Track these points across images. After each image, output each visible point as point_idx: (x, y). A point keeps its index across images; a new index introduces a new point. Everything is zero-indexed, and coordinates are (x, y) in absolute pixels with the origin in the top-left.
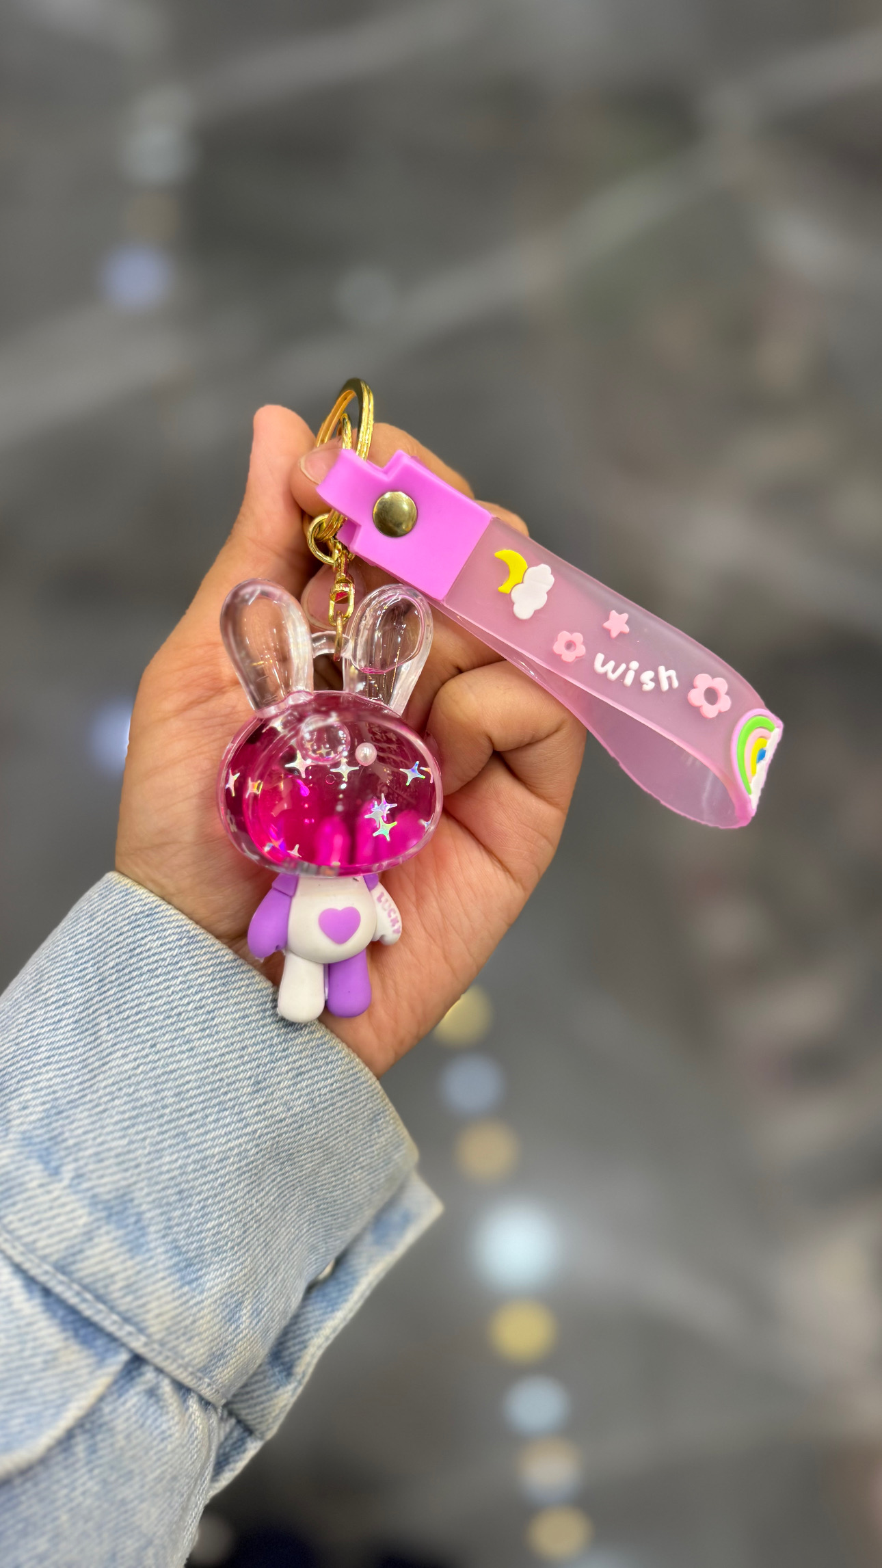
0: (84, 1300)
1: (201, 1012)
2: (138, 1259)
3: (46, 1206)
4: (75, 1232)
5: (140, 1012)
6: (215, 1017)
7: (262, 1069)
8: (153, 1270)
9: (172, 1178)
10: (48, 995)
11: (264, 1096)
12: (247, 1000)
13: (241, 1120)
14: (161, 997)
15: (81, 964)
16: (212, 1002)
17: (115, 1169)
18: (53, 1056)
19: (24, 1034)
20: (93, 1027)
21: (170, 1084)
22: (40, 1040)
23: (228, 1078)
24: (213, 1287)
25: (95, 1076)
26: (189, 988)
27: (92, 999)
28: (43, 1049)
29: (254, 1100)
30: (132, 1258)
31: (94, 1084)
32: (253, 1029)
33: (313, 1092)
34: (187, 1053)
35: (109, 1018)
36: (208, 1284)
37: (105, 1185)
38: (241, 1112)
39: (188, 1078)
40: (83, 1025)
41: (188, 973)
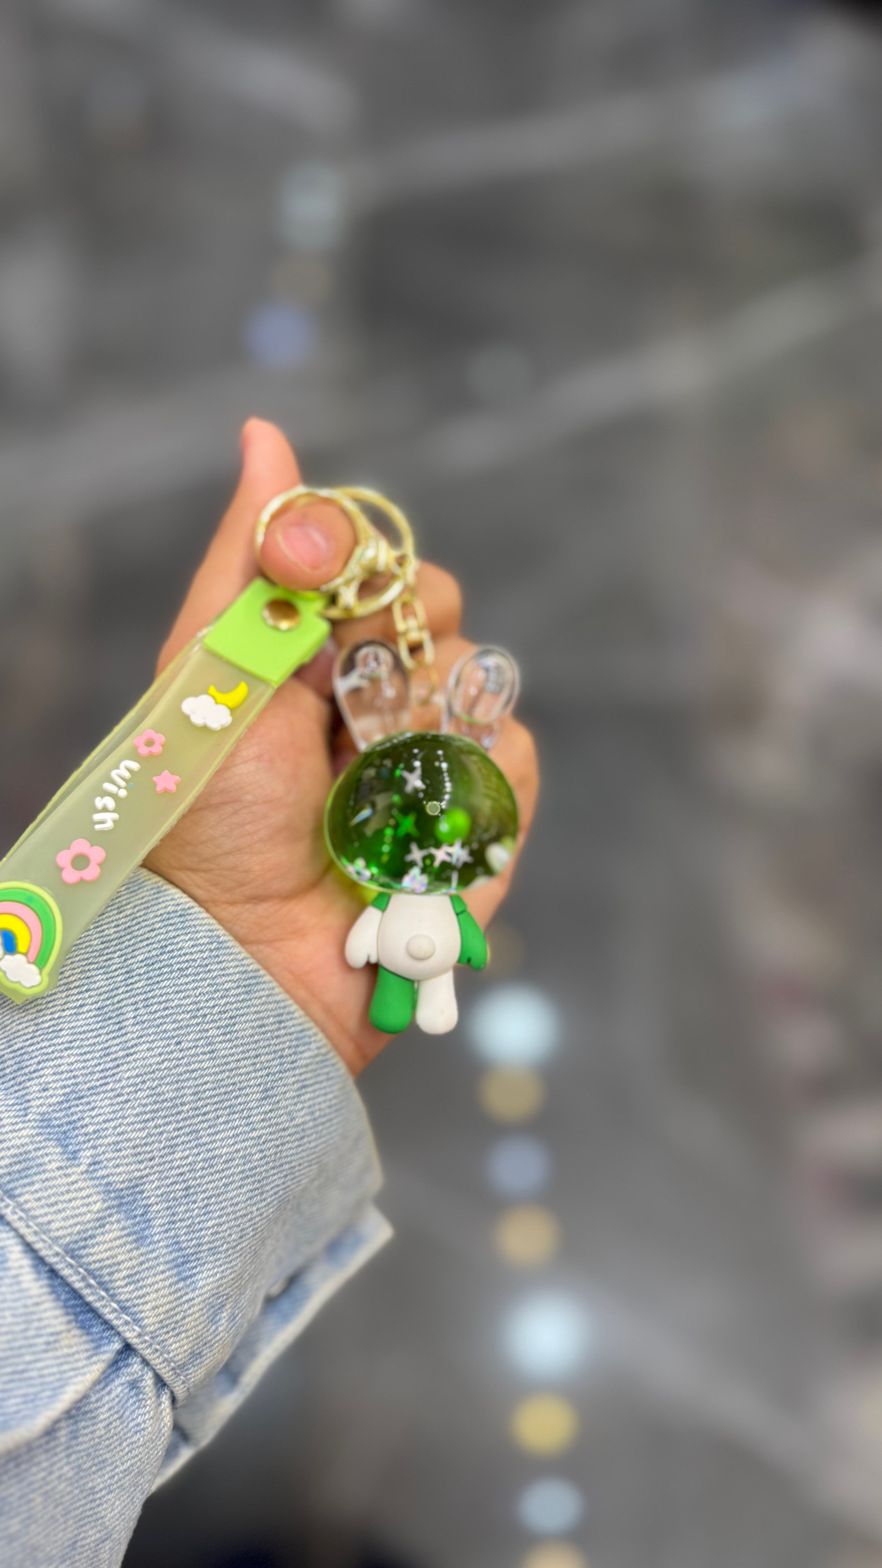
0: (89, 1286)
1: (224, 1016)
2: (143, 1250)
3: (63, 1189)
4: (88, 1216)
5: (167, 1008)
6: (236, 1023)
7: (270, 1078)
8: (155, 1262)
9: (181, 1174)
10: (70, 979)
11: (270, 1104)
12: (265, 1010)
13: (248, 1125)
14: (188, 996)
15: (107, 954)
16: (235, 1009)
17: (131, 1159)
18: (75, 1040)
19: (44, 1016)
20: (117, 1016)
21: (190, 1083)
22: (61, 1023)
23: (240, 1082)
24: (204, 1286)
25: (118, 1066)
26: (216, 991)
27: (117, 989)
28: (64, 1033)
29: (262, 1106)
30: (137, 1248)
31: (117, 1073)
32: (268, 1039)
33: (314, 1105)
34: (208, 1055)
35: (136, 1010)
36: (201, 1282)
37: (120, 1173)
38: (249, 1117)
39: (206, 1079)
40: (106, 1013)
41: (216, 977)
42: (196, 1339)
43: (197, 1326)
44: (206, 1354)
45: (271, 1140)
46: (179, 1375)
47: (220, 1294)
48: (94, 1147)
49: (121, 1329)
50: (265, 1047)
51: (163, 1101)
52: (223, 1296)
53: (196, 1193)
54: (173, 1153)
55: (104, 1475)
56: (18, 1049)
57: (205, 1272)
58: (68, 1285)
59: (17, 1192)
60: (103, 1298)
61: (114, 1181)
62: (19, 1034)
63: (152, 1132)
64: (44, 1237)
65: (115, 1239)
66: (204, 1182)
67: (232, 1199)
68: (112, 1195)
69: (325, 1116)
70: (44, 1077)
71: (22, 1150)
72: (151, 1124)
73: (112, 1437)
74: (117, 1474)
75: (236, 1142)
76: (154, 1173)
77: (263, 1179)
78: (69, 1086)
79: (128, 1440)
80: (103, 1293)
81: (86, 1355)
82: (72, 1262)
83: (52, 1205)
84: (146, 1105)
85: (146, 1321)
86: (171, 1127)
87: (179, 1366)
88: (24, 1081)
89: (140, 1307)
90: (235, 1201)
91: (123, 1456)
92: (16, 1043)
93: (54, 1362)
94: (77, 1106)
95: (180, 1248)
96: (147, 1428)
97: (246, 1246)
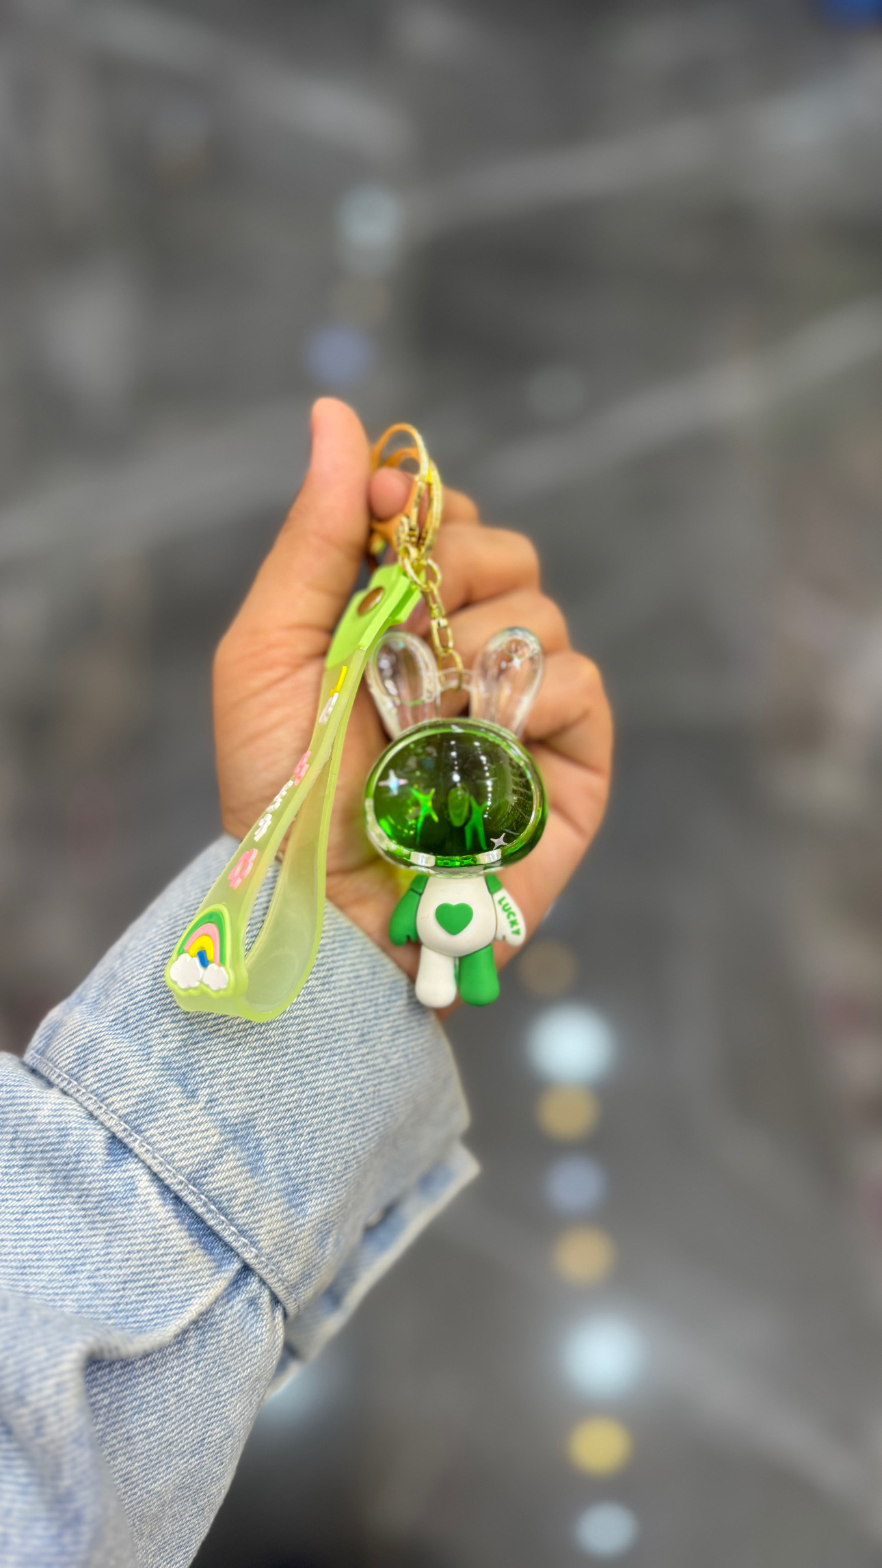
42: (306, 1261)
43: (308, 1249)
44: (315, 1275)
45: (369, 1080)
46: (291, 1293)
47: (328, 1221)
48: (211, 1086)
49: (239, 1250)
50: (361, 996)
51: (270, 1045)
52: (330, 1223)
53: (303, 1127)
54: (281, 1091)
55: (228, 1380)
56: (139, 1002)
57: (314, 1200)
58: (191, 1210)
59: (143, 1128)
60: (223, 1222)
61: (229, 1117)
62: (139, 988)
63: (262, 1072)
64: (169, 1167)
65: (232, 1169)
66: (308, 1117)
67: (335, 1133)
68: (228, 1129)
69: (417, 1058)
70: (164, 1025)
71: (146, 1090)
72: (260, 1065)
73: (235, 1347)
74: (239, 1379)
75: (337, 1082)
76: (265, 1109)
77: (364, 1116)
78: (186, 1033)
79: (248, 1350)
80: (223, 1218)
81: (209, 1272)
82: (195, 1189)
83: (175, 1138)
84: (255, 1048)
85: (262, 1243)
86: (278, 1068)
87: (291, 1285)
88: (146, 1029)
89: (257, 1230)
90: (338, 1135)
91: (245, 1364)
92: (137, 996)
93: (181, 1278)
94: (194, 1050)
95: (290, 1178)
96: (265, 1339)
97: (350, 1178)
